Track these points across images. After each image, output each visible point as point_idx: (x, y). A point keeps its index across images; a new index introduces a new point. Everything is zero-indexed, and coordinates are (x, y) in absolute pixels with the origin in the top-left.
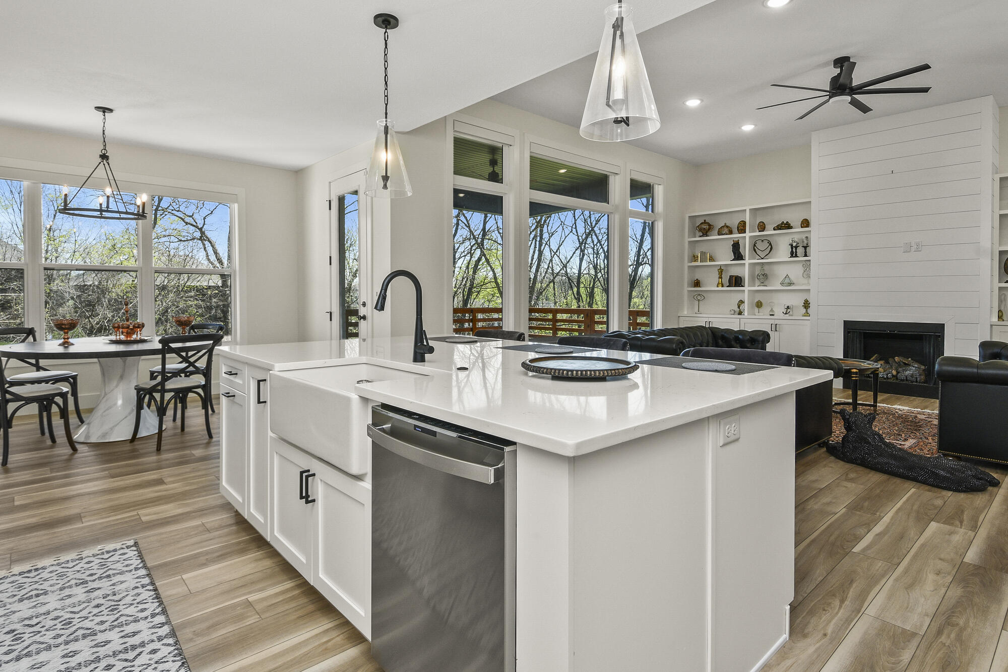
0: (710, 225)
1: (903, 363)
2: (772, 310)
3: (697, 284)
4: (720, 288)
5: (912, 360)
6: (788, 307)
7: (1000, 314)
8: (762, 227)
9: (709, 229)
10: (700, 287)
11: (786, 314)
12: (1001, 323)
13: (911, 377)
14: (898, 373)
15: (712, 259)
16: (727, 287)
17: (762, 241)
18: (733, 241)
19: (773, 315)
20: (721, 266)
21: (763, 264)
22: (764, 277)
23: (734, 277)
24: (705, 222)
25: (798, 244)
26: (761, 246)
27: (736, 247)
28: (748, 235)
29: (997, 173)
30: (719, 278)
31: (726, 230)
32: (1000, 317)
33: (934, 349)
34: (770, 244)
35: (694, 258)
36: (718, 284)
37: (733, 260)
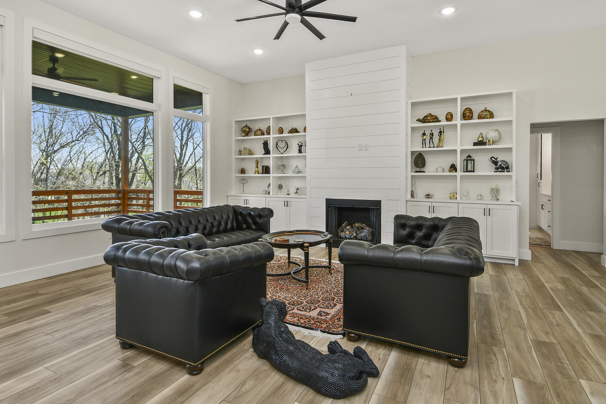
0: (249, 128)
1: (361, 227)
2: (288, 191)
3: (243, 171)
4: (257, 175)
5: (365, 225)
6: (298, 189)
7: (412, 193)
8: (281, 131)
9: (249, 131)
10: (244, 173)
11: (296, 193)
12: (413, 199)
13: (364, 237)
14: (357, 234)
15: (251, 153)
16: (261, 174)
17: (282, 141)
18: (264, 140)
19: (289, 194)
20: (257, 158)
21: (282, 157)
22: (283, 167)
23: (264, 167)
24: (246, 126)
25: (302, 144)
26: (282, 145)
27: (266, 145)
28: (272, 136)
29: (410, 99)
30: (256, 167)
31: (259, 133)
32: (412, 196)
33: (376, 218)
34: (287, 144)
35: (240, 153)
36: (255, 172)
37: (264, 154)
